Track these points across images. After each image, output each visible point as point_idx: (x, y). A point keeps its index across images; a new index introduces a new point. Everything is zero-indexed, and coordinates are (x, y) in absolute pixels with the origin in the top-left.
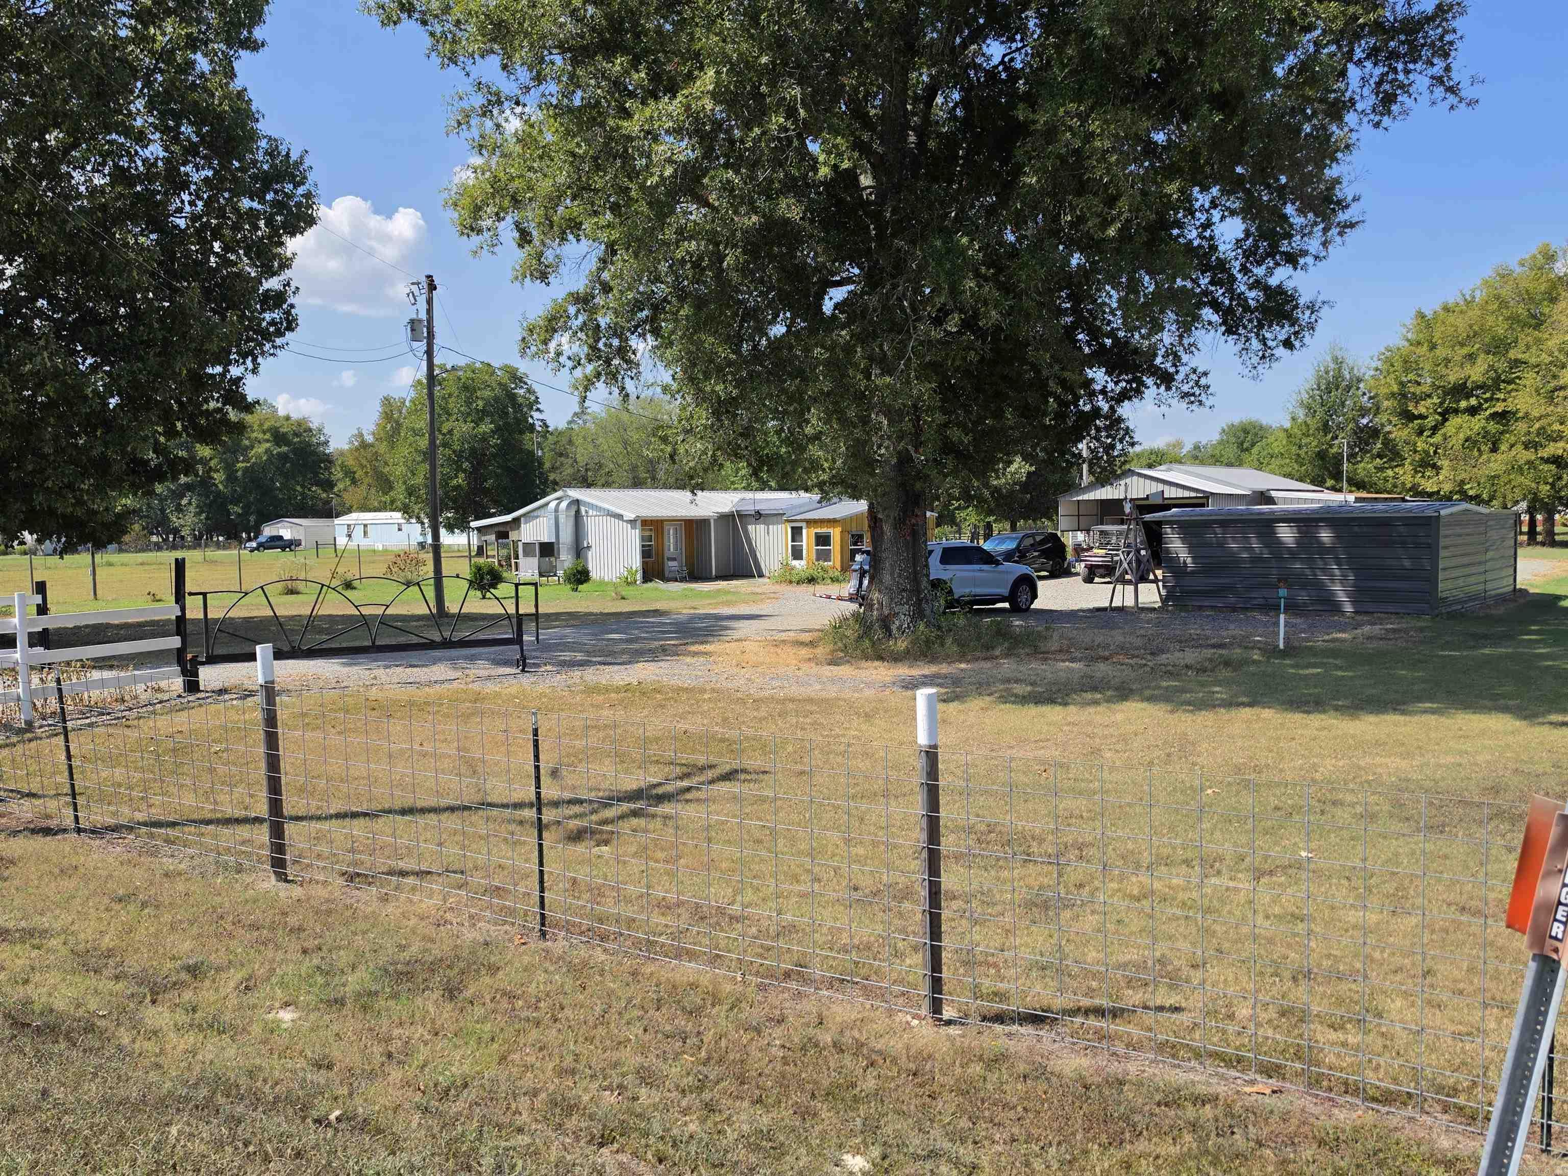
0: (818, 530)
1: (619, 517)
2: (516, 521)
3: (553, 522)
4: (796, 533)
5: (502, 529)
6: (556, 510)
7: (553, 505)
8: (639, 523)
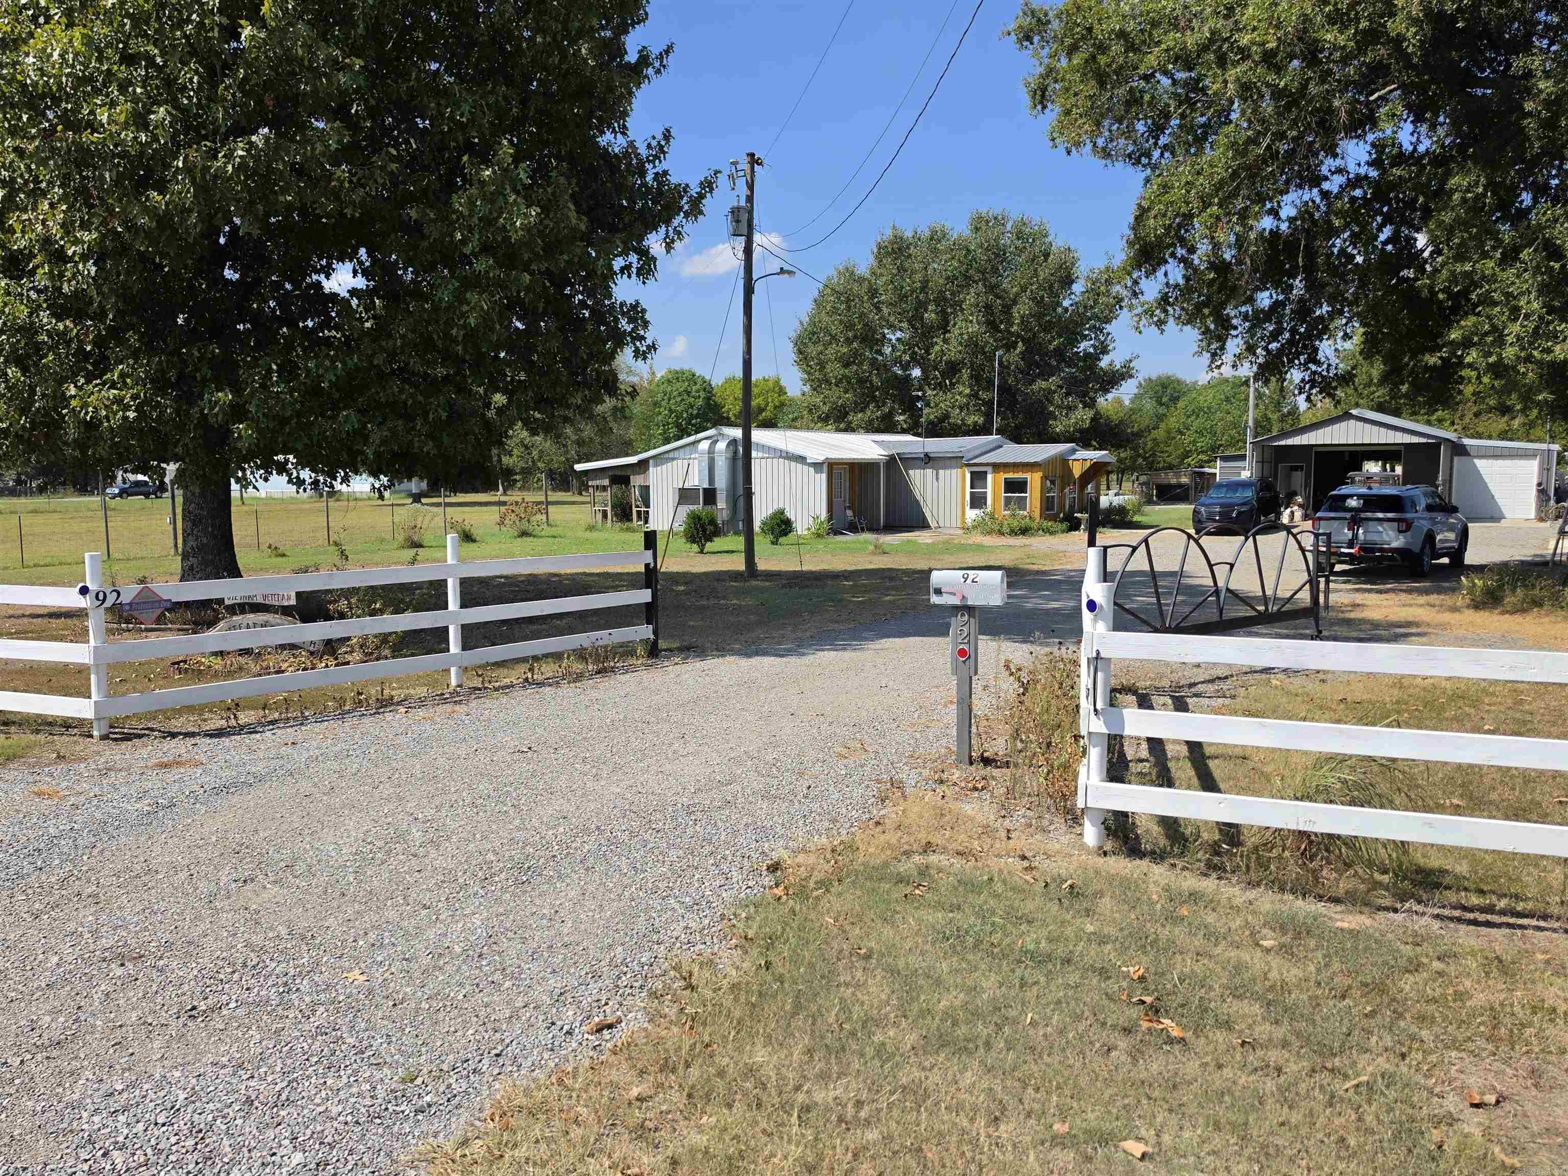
0: (1010, 475)
1: (801, 459)
2: (643, 466)
3: (705, 464)
4: (978, 478)
5: (618, 473)
6: (711, 451)
7: (704, 446)
8: (825, 467)
